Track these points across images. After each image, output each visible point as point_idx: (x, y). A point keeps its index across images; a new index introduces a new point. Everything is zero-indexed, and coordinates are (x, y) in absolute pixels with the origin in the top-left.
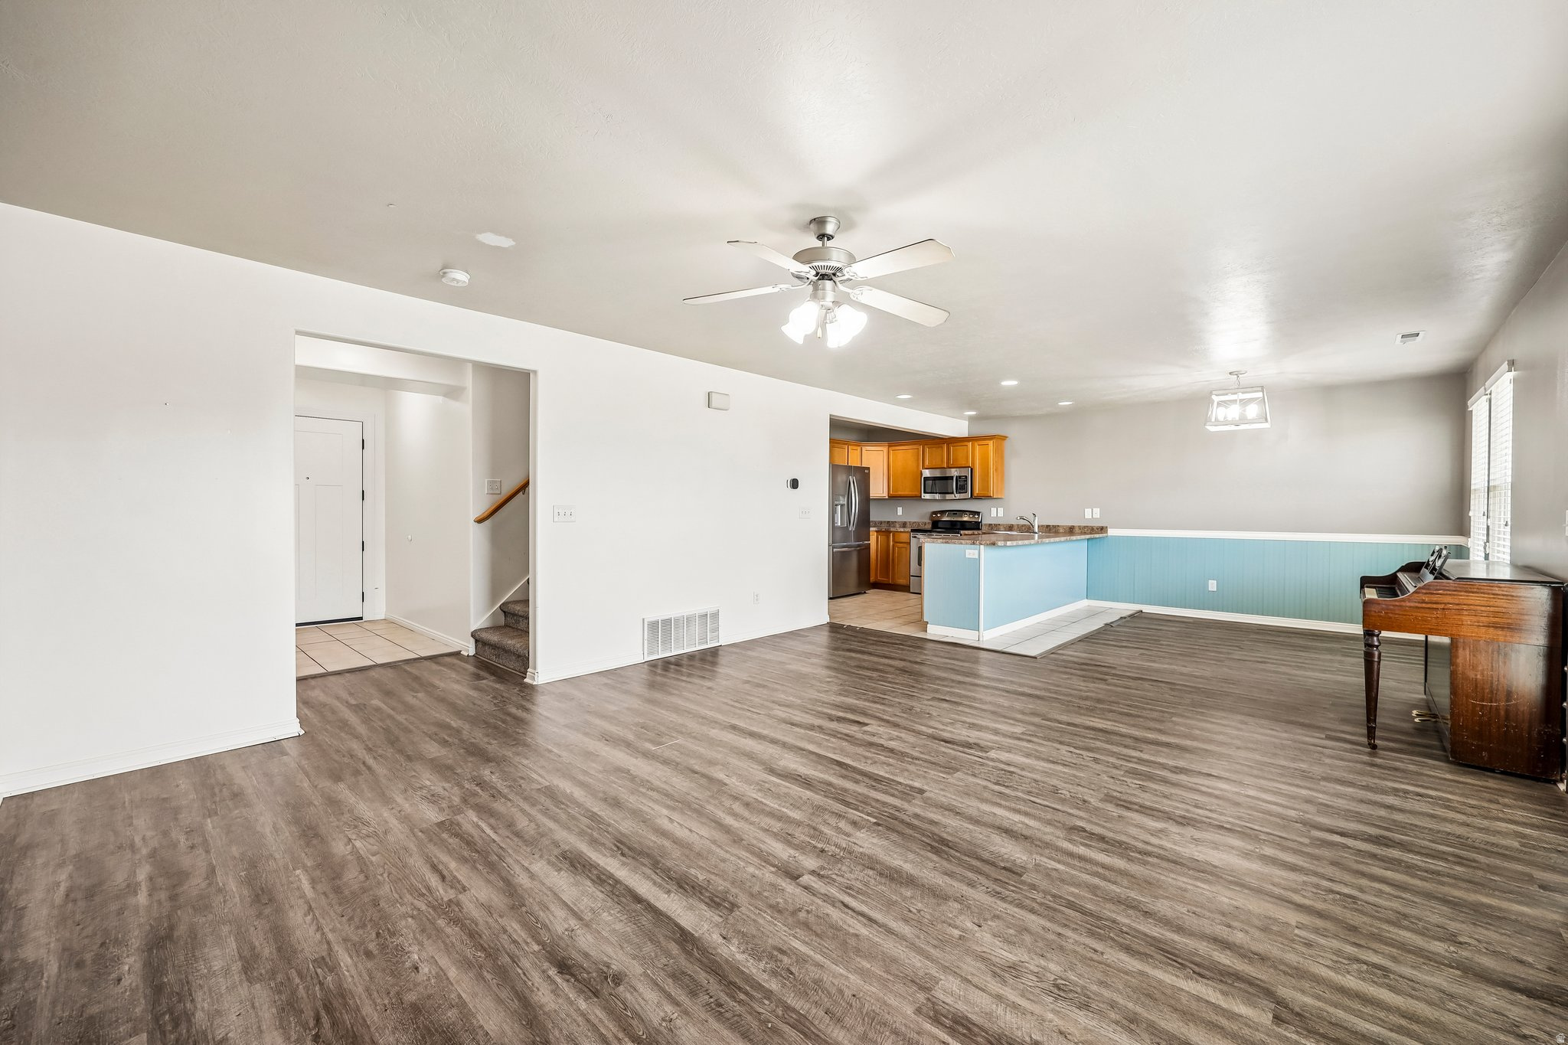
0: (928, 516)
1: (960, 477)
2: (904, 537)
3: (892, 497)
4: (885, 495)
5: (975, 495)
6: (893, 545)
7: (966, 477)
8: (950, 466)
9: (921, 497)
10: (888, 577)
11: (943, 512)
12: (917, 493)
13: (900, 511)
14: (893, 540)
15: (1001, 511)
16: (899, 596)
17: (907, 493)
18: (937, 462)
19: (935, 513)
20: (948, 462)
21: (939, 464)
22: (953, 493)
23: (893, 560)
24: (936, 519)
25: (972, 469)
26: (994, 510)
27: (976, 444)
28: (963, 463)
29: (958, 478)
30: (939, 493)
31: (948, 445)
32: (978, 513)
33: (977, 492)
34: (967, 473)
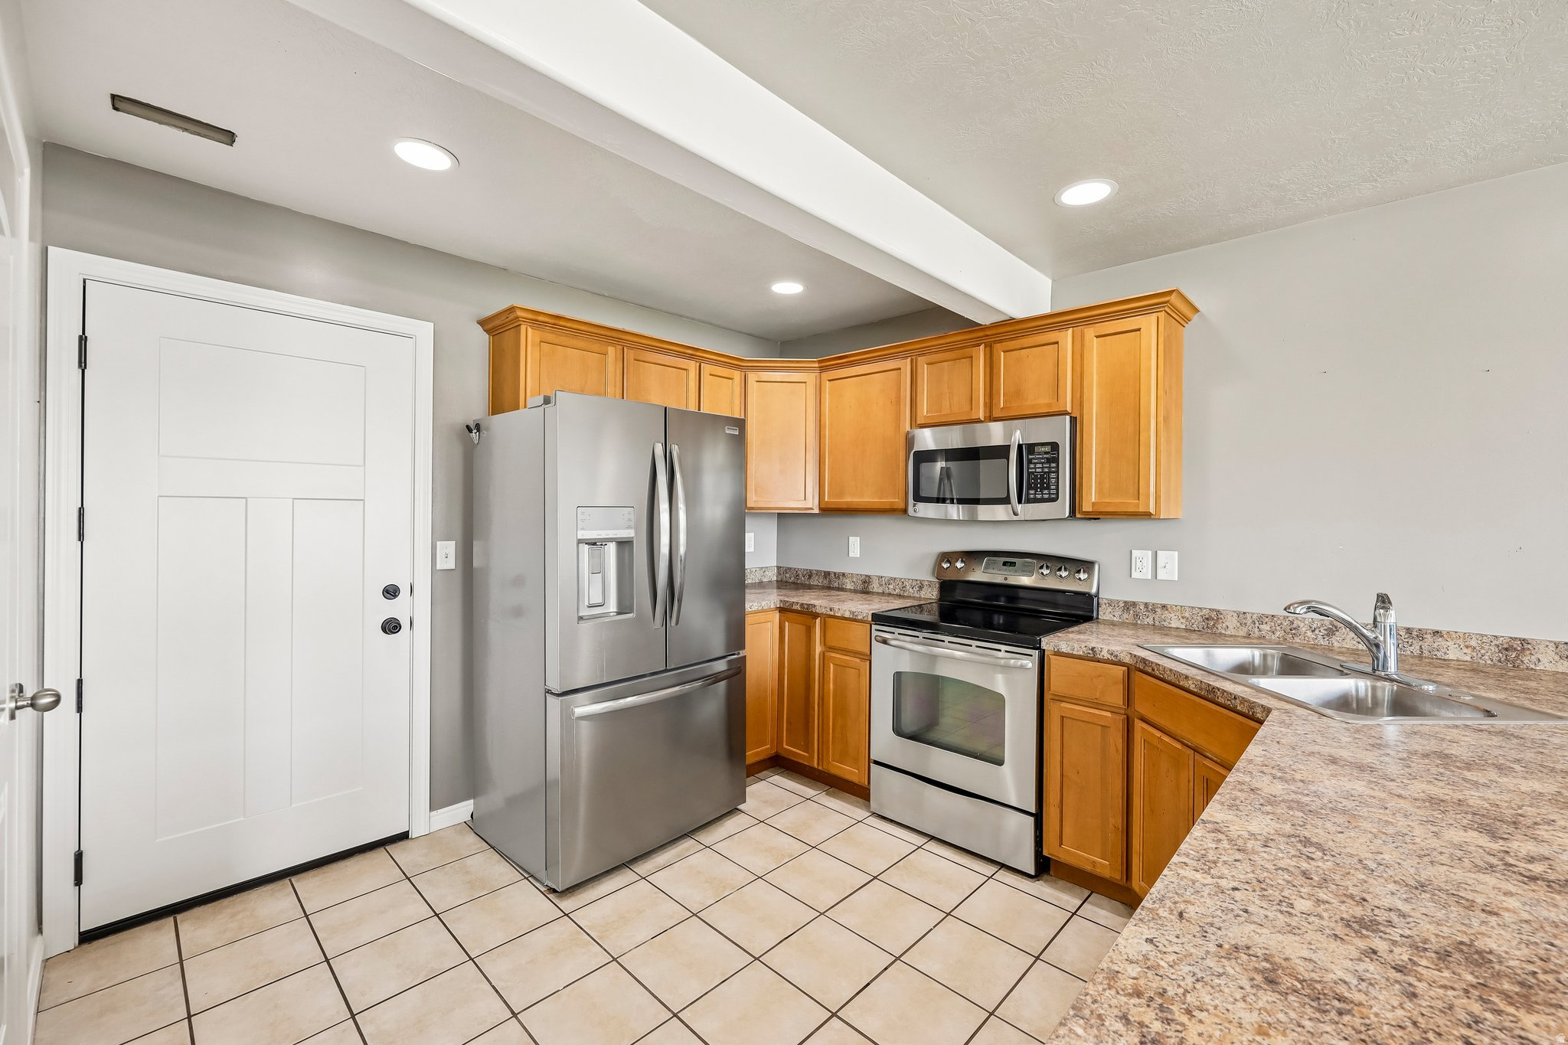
0: (930, 563)
1: (1031, 448)
2: (857, 636)
3: (828, 511)
4: (812, 504)
5: (1087, 507)
6: (823, 655)
7: (1055, 446)
8: (996, 414)
9: (905, 511)
10: (807, 747)
11: (972, 556)
12: (897, 501)
13: (855, 543)
14: (824, 642)
15: (1170, 564)
16: (838, 810)
17: (867, 498)
18: (955, 406)
19: (947, 557)
20: (990, 404)
21: (960, 410)
22: (1006, 501)
23: (822, 698)
24: (951, 576)
25: (1073, 420)
26: (1142, 558)
27: (1090, 332)
28: (1041, 400)
29: (1026, 450)
30: (961, 501)
31: (990, 347)
32: (1087, 565)
33: (1091, 498)
34: (1057, 431)
